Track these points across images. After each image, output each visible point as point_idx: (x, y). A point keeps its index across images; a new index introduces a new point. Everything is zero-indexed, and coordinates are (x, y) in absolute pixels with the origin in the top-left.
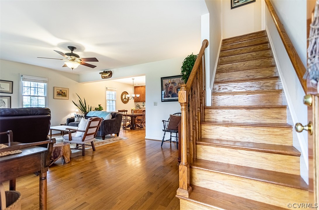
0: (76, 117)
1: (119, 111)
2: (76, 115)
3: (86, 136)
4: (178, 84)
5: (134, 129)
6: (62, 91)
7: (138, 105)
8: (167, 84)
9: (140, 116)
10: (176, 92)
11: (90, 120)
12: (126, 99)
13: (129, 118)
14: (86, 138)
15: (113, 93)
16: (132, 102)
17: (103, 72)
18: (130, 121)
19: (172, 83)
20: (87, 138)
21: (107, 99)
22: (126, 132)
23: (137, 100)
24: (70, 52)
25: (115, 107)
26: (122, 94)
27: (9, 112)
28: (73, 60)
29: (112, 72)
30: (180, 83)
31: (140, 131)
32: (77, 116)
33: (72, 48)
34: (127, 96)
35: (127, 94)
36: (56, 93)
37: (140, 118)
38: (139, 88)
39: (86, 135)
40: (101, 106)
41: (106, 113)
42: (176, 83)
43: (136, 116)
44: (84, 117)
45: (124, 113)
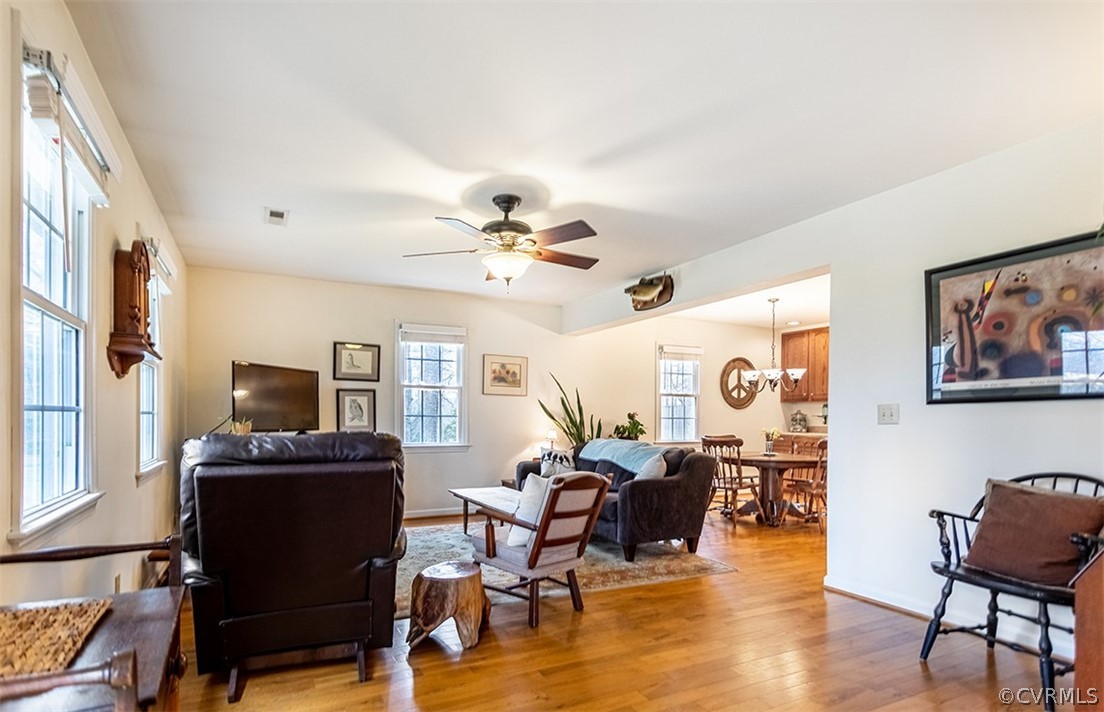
0: (546, 457)
1: (708, 443)
2: (546, 453)
3: (543, 550)
4: (1059, 296)
5: (772, 526)
6: (508, 367)
7: (798, 416)
8: (970, 303)
9: (808, 468)
10: (1037, 346)
11: (555, 487)
12: (745, 390)
13: (751, 473)
14: (541, 557)
15: (689, 366)
16: (769, 402)
17: (637, 282)
18: (757, 489)
19: (1008, 293)
20: (547, 556)
21: (662, 391)
22: (734, 534)
23: (794, 394)
24: (500, 216)
25: (693, 421)
26: (724, 372)
27: (273, 449)
28: (509, 247)
29: (674, 281)
30: (1070, 287)
31: (801, 539)
32: (549, 455)
33: (507, 202)
34: (748, 375)
35: (747, 367)
36: (489, 376)
37: (805, 475)
38: (805, 340)
39: (542, 543)
40: (636, 418)
41: (648, 451)
42: (1038, 292)
43: (785, 466)
44: (571, 459)
45: (726, 451)
